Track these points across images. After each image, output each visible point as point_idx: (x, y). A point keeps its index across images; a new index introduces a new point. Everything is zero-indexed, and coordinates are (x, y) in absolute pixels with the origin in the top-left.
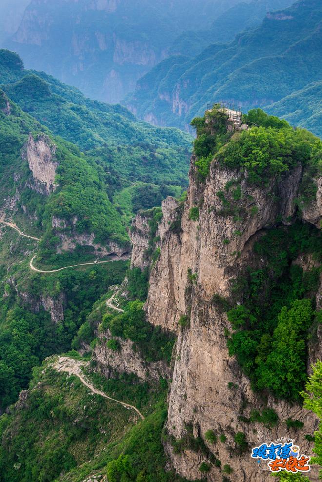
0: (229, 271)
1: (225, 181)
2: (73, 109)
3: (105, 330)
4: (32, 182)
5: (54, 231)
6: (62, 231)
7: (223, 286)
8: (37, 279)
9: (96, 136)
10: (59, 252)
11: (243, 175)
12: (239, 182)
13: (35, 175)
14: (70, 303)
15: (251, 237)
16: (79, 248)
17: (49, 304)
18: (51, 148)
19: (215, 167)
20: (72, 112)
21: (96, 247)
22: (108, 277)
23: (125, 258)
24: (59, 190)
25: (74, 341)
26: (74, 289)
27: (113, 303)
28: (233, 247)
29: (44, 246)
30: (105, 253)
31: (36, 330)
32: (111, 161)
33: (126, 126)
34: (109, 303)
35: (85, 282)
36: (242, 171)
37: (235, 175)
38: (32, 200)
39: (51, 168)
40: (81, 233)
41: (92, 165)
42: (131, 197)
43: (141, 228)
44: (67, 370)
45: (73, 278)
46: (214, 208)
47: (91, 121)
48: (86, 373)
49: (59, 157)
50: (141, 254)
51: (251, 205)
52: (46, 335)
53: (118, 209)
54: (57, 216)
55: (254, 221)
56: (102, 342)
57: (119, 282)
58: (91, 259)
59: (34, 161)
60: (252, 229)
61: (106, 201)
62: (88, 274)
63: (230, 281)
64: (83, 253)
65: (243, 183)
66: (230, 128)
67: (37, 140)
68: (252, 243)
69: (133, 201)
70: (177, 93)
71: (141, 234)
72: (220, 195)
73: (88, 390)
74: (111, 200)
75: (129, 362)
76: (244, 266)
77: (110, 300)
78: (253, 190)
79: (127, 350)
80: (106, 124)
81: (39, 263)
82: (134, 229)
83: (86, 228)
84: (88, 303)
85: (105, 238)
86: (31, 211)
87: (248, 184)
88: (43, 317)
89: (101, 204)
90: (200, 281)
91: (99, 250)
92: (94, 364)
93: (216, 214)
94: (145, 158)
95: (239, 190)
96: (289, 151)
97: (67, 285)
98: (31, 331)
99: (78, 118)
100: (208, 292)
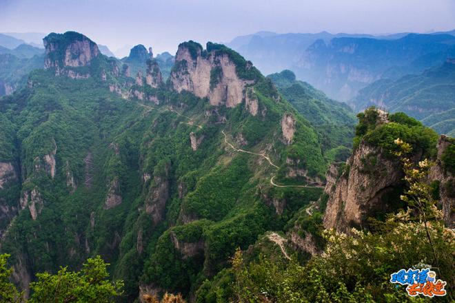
0: (362, 207)
1: (367, 153)
2: (315, 102)
3: (298, 225)
4: (282, 138)
5: (286, 165)
6: (290, 166)
7: (357, 216)
8: (273, 189)
9: (326, 118)
10: (287, 176)
11: (379, 151)
12: (376, 154)
13: (284, 134)
14: (288, 205)
15: (381, 190)
16: (298, 176)
17: (276, 203)
18: (294, 121)
19: (363, 143)
20: (315, 104)
21: (308, 178)
22: (311, 195)
23: (323, 187)
24: (294, 144)
25: (285, 227)
26: (291, 199)
27: (310, 211)
28: (367, 194)
29: (279, 172)
30: (312, 182)
31: (267, 215)
32: (329, 132)
33: (345, 114)
34: (307, 211)
35: (297, 195)
36: (379, 147)
37: (375, 150)
38: (280, 147)
39: (292, 131)
40: (300, 169)
41: (316, 133)
42: (335, 153)
43: (333, 172)
44: (275, 241)
45: (292, 192)
46: (358, 167)
47: (324, 109)
48: (284, 245)
49: (297, 126)
50: (331, 187)
51: (384, 170)
52: (272, 219)
53: (325, 160)
54: (289, 157)
55: (384, 180)
56: (296, 231)
57: (316, 200)
58: (304, 184)
59: (285, 127)
60: (382, 185)
61: (319, 154)
62: (300, 191)
63: (362, 214)
64: (300, 180)
65: (379, 155)
66: (378, 121)
67: (287, 116)
68: (382, 193)
69: (337, 156)
70: (382, 100)
71: (332, 175)
72: (363, 161)
73: (283, 255)
74: (322, 154)
75: (308, 246)
76: (373, 207)
77: (309, 209)
78: (386, 161)
79: (308, 239)
80: (333, 112)
81: (276, 181)
82: (329, 172)
83: (304, 166)
84: (297, 208)
85: (313, 174)
86: (278, 153)
87: (382, 157)
88: (272, 209)
89: (316, 155)
90: (345, 209)
91: (309, 180)
92: (290, 242)
93: (359, 172)
94: (350, 133)
95: (376, 160)
96: (415, 141)
97: (288, 195)
98: (264, 215)
99: (318, 107)
100: (348, 218)
